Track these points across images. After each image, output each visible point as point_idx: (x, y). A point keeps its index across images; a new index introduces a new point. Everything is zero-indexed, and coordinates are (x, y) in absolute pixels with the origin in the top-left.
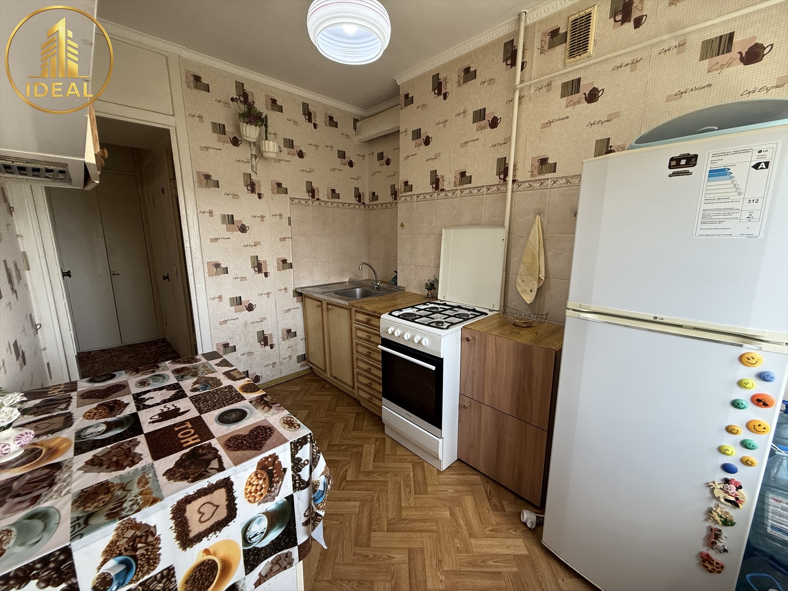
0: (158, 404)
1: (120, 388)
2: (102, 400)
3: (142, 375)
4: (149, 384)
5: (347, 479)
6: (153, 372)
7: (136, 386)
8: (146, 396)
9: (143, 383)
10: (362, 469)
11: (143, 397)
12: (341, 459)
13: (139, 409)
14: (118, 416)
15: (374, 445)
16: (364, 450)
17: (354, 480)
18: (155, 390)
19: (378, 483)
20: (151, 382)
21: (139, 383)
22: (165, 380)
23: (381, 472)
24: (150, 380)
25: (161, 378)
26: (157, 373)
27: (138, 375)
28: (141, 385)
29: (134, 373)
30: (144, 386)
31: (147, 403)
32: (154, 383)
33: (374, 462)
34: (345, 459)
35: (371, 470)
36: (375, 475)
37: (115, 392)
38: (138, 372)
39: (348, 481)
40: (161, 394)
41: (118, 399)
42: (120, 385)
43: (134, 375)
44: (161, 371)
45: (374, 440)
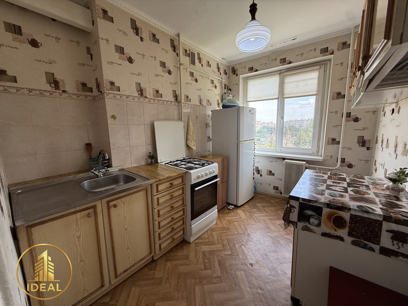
0: (339, 186)
1: (354, 199)
2: (363, 197)
3: (341, 200)
4: (339, 194)
5: (231, 253)
6: (334, 199)
7: (346, 196)
8: (342, 190)
9: (342, 196)
10: (222, 248)
11: (344, 191)
12: (216, 259)
13: (347, 188)
14: (355, 189)
15: (202, 247)
16: (207, 250)
17: (230, 250)
18: (337, 191)
19: (229, 241)
20: (337, 195)
21: (344, 197)
22: (330, 193)
23: (222, 241)
24: (337, 196)
25: (332, 195)
26: (332, 198)
27: (343, 201)
28: (343, 195)
29: (345, 203)
30: (341, 194)
31: (343, 188)
32: (336, 194)
33: (215, 245)
34: (216, 258)
35: (221, 245)
36: (224, 243)
37: (357, 197)
38: (342, 203)
39: (232, 252)
40: (336, 189)
41: (355, 194)
42: (354, 200)
43: (345, 202)
44: (330, 198)
45: (197, 248)
